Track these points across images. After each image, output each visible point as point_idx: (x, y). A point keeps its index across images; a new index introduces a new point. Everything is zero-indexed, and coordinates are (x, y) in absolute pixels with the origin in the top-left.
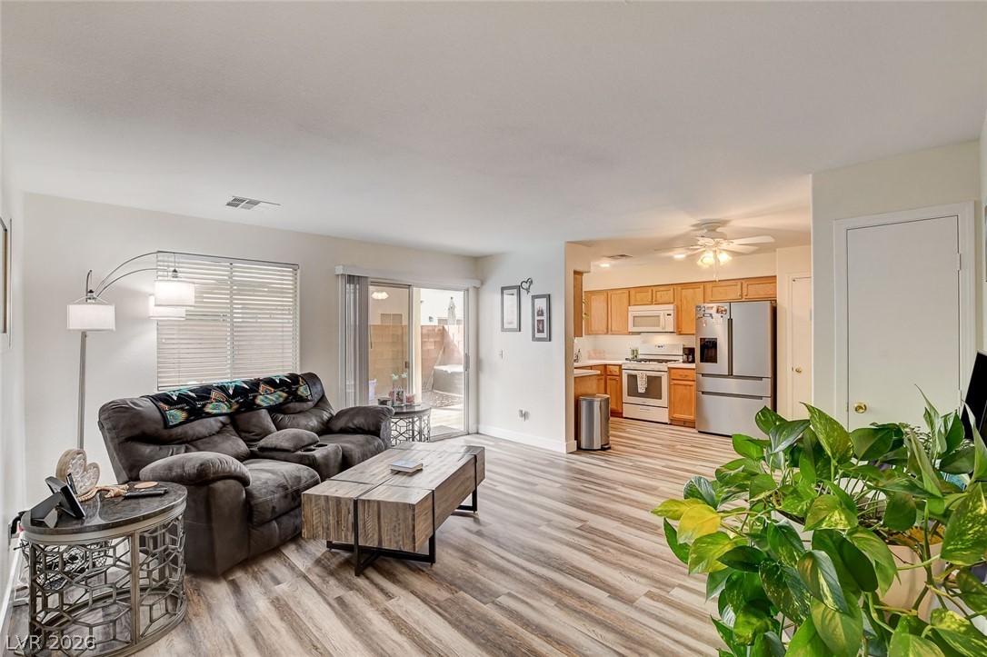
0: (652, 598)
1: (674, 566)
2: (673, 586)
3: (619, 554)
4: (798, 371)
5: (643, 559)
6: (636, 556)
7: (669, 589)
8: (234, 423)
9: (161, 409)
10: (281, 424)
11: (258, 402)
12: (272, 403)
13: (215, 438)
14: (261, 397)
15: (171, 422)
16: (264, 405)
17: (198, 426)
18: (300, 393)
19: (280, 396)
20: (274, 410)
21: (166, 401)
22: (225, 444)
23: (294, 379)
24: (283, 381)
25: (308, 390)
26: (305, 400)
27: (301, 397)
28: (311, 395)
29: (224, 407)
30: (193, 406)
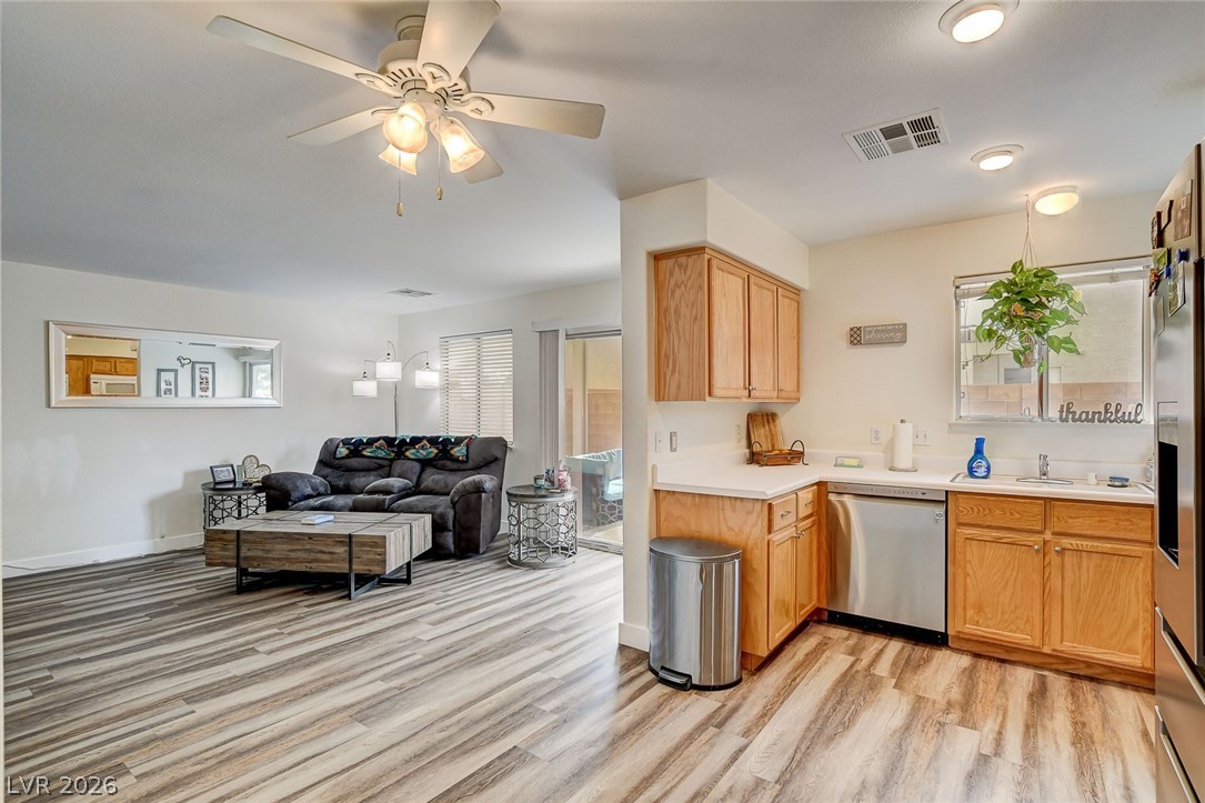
0: (38, 679)
8: (390, 466)
9: (337, 447)
10: (424, 476)
11: (407, 454)
12: (421, 457)
13: (363, 473)
14: (413, 451)
15: (338, 455)
16: (412, 457)
17: (354, 462)
18: (452, 452)
19: (432, 452)
20: (425, 463)
21: (346, 442)
22: (363, 479)
23: (459, 441)
24: (447, 441)
25: (464, 451)
26: (456, 460)
27: (452, 455)
28: (467, 456)
29: (381, 454)
30: (356, 447)
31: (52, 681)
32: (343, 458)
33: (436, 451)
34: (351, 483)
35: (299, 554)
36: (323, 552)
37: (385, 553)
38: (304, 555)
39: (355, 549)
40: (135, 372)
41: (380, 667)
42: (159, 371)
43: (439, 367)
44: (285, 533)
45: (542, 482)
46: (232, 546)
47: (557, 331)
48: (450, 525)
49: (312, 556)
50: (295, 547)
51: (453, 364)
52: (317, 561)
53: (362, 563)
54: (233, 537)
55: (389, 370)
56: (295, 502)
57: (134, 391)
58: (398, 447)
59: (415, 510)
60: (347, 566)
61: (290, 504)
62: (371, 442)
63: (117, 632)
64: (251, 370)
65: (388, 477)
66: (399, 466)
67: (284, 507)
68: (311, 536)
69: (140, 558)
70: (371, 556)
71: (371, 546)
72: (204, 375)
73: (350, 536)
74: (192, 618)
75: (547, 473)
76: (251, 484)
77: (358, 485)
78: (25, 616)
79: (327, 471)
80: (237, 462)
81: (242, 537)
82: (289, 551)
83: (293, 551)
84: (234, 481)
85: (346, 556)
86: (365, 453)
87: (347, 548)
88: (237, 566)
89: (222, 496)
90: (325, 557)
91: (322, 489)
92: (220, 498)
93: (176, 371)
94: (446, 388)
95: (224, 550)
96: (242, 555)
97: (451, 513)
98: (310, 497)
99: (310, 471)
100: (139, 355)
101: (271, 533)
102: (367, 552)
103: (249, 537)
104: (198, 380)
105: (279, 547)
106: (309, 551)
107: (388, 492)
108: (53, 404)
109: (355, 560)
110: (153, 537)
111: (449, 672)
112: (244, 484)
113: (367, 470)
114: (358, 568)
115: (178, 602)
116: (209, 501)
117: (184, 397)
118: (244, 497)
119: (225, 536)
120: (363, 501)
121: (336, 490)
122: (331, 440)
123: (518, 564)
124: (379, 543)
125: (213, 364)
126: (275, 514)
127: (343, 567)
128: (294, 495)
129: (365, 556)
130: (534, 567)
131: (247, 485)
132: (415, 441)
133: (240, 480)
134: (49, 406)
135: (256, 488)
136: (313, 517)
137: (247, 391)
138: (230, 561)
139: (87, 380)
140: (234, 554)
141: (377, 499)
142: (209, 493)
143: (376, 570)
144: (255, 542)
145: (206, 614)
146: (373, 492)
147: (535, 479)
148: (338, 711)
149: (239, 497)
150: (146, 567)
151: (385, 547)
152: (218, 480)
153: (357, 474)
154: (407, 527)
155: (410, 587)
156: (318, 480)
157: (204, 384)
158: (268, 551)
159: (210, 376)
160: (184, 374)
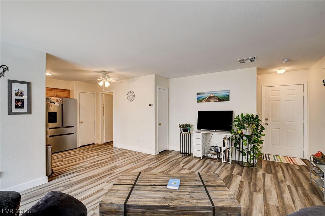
4: (82, 122)
41: (116, 175)
111: (100, 174)
148: (122, 167)
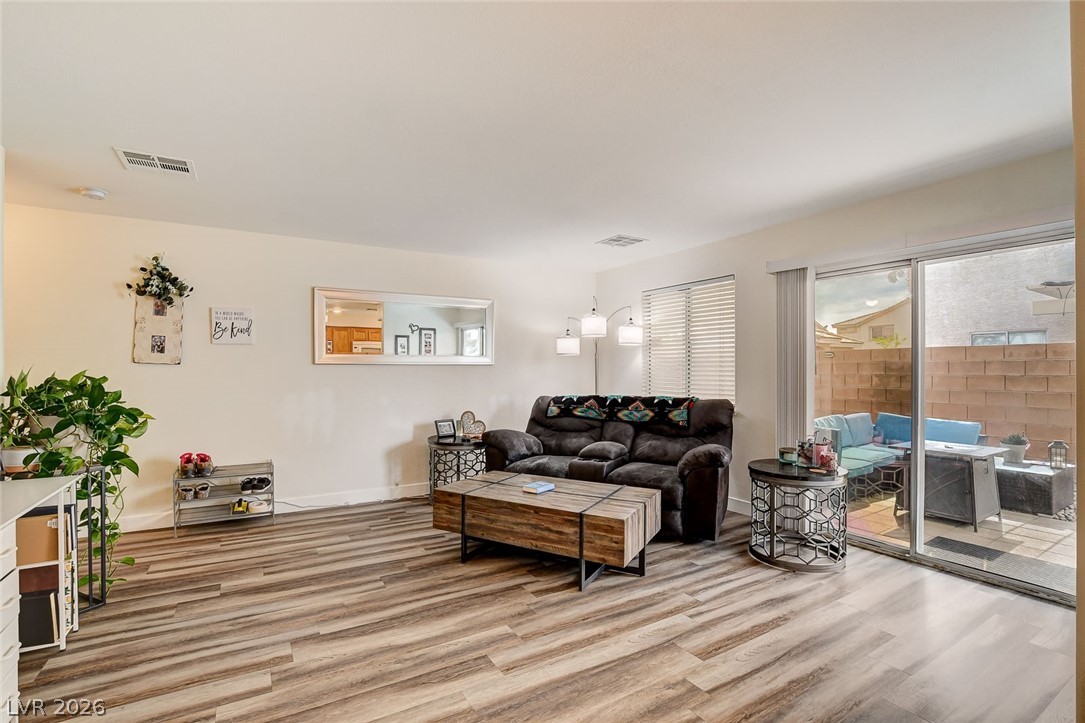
0: (281, 658)
1: (307, 707)
2: (277, 682)
3: (383, 668)
5: (352, 685)
6: (364, 682)
7: (276, 677)
8: (602, 428)
9: (549, 406)
10: (638, 441)
11: (620, 415)
12: (635, 419)
13: (573, 434)
14: (626, 412)
15: (550, 414)
16: (625, 419)
17: (566, 421)
18: (671, 416)
19: (647, 415)
20: (640, 427)
21: (557, 400)
22: (574, 440)
23: (678, 402)
24: (663, 402)
25: (685, 415)
26: (675, 425)
27: (671, 420)
28: (688, 421)
29: (592, 414)
30: (567, 406)
31: (290, 665)
32: (554, 417)
33: (651, 414)
34: (563, 443)
35: (524, 529)
36: (551, 531)
37: (623, 543)
38: (529, 531)
39: (587, 532)
40: (380, 339)
42: (397, 337)
43: (641, 324)
44: (509, 503)
45: (793, 457)
46: (458, 511)
47: (804, 269)
48: (679, 502)
49: (539, 533)
50: (519, 520)
51: (656, 318)
52: (544, 539)
53: (594, 549)
54: (459, 501)
55: (594, 326)
56: (512, 462)
57: (380, 351)
58: (611, 408)
59: (637, 481)
60: (577, 550)
61: (507, 462)
62: (582, 401)
63: (354, 599)
64: (462, 335)
65: (600, 440)
66: (611, 428)
67: (502, 468)
68: (537, 510)
69: (380, 503)
70: (606, 543)
71: (606, 531)
72: (428, 340)
73: (581, 516)
74: (422, 590)
75: (802, 446)
76: (469, 441)
77: (569, 445)
78: (285, 561)
79: (539, 429)
80: (457, 418)
81: (467, 502)
82: (514, 524)
83: (518, 524)
84: (454, 436)
85: (576, 538)
86: (576, 413)
87: (577, 529)
88: (462, 532)
89: (445, 450)
90: (553, 536)
91: (535, 449)
92: (442, 452)
93: (407, 337)
94: (650, 345)
95: (451, 514)
96: (466, 521)
97: (680, 489)
98: (525, 457)
99: (523, 429)
100: (383, 325)
101: (496, 501)
102: (602, 538)
103: (472, 503)
104: (423, 344)
105: (503, 517)
106: (535, 527)
107: (604, 457)
108: (317, 362)
109: (585, 545)
110: (389, 484)
112: (463, 440)
113: (578, 431)
114: (589, 554)
115: (408, 565)
116: (434, 454)
117: (414, 357)
118: (461, 453)
119: (451, 499)
120: (580, 467)
121: (548, 451)
122: (542, 398)
123: (770, 561)
124: (616, 528)
125: (434, 330)
126: (495, 475)
127: (572, 551)
128: (512, 454)
129: (598, 542)
130: (794, 570)
131: (465, 440)
132: (628, 401)
133: (460, 434)
134: (314, 363)
135: (475, 444)
136: (534, 485)
137: (459, 352)
138: (455, 526)
139: (351, 344)
140: (458, 518)
141: (595, 466)
142: (434, 446)
143: (612, 560)
144: (479, 510)
145: (434, 587)
146: (588, 456)
147: (782, 454)
149: (458, 453)
150: (383, 514)
151: (622, 533)
152: (441, 434)
153: (569, 434)
154: (641, 506)
155: (644, 580)
156: (532, 439)
157: (428, 348)
158: (492, 521)
159: (432, 341)
160: (414, 338)
